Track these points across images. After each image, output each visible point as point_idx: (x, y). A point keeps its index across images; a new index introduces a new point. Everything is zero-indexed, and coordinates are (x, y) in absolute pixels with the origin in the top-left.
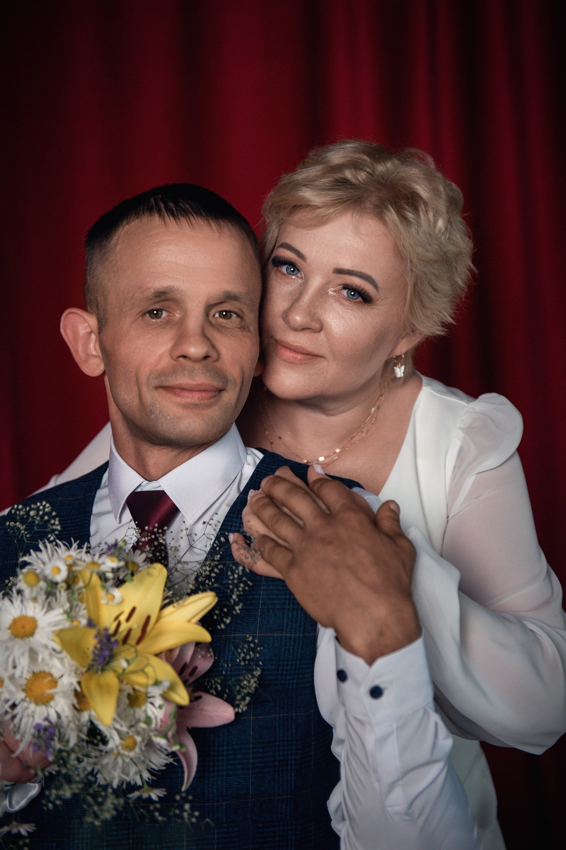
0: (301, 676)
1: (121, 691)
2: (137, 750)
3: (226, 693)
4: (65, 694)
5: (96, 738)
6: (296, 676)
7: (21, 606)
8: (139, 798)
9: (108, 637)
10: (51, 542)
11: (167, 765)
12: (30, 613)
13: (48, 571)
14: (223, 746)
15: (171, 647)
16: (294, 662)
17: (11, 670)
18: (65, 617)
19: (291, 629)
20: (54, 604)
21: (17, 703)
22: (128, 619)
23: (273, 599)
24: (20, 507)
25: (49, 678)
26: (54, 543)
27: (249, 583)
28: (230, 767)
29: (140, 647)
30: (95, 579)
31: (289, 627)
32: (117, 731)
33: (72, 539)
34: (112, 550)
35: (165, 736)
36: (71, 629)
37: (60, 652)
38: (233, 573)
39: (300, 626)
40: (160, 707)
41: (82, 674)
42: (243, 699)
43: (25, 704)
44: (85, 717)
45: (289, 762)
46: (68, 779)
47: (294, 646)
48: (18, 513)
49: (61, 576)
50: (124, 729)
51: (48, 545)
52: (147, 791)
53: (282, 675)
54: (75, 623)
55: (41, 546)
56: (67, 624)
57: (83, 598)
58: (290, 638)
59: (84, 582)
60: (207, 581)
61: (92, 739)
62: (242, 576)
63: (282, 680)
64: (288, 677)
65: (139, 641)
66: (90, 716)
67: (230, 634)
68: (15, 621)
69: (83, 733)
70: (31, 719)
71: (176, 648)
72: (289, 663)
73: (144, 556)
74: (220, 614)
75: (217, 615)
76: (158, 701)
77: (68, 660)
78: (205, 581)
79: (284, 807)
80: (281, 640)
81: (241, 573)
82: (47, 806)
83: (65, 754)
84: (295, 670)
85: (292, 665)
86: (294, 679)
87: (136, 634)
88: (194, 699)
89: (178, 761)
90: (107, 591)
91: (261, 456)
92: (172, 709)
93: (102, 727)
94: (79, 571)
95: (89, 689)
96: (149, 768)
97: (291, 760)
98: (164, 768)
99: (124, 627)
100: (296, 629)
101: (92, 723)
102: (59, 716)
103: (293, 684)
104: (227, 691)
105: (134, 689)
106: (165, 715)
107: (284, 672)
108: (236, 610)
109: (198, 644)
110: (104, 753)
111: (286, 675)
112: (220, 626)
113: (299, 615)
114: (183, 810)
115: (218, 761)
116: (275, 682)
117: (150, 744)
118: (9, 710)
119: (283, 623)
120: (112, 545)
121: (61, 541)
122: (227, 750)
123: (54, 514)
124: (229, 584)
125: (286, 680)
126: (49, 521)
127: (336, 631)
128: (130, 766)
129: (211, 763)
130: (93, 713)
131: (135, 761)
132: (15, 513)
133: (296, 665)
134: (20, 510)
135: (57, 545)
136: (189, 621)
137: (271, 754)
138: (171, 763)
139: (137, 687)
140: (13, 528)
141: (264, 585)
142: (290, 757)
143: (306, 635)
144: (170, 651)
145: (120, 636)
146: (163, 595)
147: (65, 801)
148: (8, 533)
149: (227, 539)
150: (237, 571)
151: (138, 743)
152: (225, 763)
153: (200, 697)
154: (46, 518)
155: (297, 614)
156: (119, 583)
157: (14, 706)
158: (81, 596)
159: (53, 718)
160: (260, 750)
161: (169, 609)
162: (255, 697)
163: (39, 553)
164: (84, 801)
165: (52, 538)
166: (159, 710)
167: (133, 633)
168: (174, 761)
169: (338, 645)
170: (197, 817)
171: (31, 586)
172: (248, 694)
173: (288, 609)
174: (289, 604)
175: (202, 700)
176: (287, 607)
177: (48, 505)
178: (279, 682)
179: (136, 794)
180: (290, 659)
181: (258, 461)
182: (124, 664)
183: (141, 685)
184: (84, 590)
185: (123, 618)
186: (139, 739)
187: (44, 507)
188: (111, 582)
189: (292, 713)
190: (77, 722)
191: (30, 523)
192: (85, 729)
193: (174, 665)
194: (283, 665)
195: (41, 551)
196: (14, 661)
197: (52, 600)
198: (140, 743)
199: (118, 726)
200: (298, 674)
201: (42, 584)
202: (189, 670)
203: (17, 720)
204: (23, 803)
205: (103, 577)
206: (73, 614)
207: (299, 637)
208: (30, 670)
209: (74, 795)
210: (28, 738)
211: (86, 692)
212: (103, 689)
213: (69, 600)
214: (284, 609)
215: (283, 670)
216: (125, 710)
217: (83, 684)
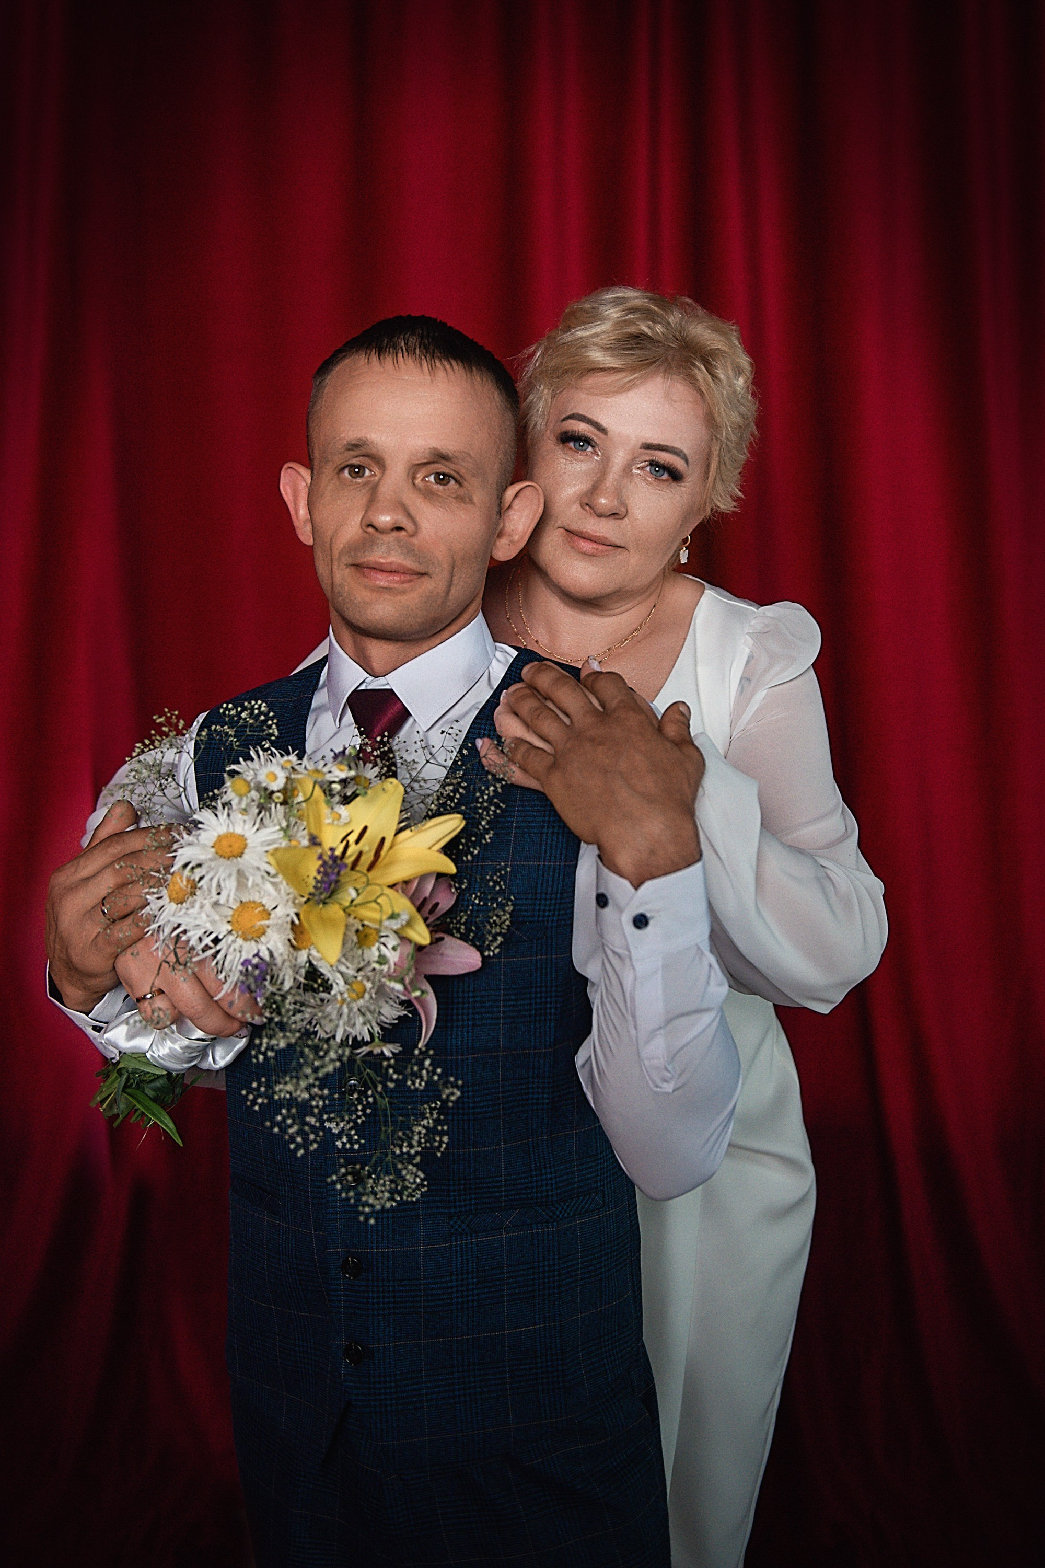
0: (562, 912)
1: (347, 926)
2: (367, 996)
3: (472, 931)
4: (280, 928)
5: (316, 982)
6: (557, 913)
7: (227, 821)
8: (370, 1053)
9: (334, 858)
10: (265, 750)
11: (399, 1018)
12: (239, 830)
13: (262, 777)
14: (469, 992)
15: (406, 879)
16: (554, 896)
17: (215, 897)
18: (282, 834)
19: (550, 856)
20: (267, 821)
21: (220, 937)
22: (357, 842)
23: (529, 822)
24: (230, 706)
25: (261, 909)
26: (269, 752)
27: (501, 805)
28: (477, 1016)
29: (370, 875)
30: (318, 792)
31: (548, 854)
32: (342, 974)
33: (290, 748)
34: (340, 759)
35: (402, 981)
36: (288, 848)
37: (275, 876)
38: (482, 793)
39: (561, 854)
40: (394, 949)
41: (300, 905)
42: (495, 939)
43: (231, 938)
44: (303, 956)
45: (548, 1011)
46: (282, 1026)
47: (553, 876)
48: (227, 712)
49: (278, 784)
50: (351, 972)
51: (261, 752)
52: (379, 1046)
53: (539, 910)
54: (294, 843)
55: (252, 753)
56: (284, 844)
57: (303, 816)
58: (549, 867)
59: (304, 794)
60: (449, 802)
61: (311, 983)
62: (493, 797)
63: (539, 916)
64: (547, 914)
65: (370, 868)
66: (309, 955)
67: (478, 862)
68: (220, 838)
69: (301, 976)
70: (238, 955)
71: (415, 878)
72: (548, 896)
73: (377, 769)
74: (466, 843)
75: (462, 844)
76: (392, 941)
77: (284, 886)
78: (446, 802)
79: (542, 1062)
80: (538, 869)
81: (491, 794)
82: (257, 1058)
83: (278, 998)
84: (555, 904)
85: (551, 899)
86: (554, 915)
87: (367, 859)
88: (435, 941)
89: (415, 1012)
90: (332, 808)
91: (515, 653)
92: (410, 949)
93: (324, 969)
94: (299, 781)
95: (309, 922)
96: (379, 1021)
97: (550, 1008)
98: (396, 1022)
99: (353, 850)
100: (556, 857)
101: (311, 964)
102: (271, 955)
103: (552, 921)
104: (473, 928)
105: (363, 925)
106: (401, 958)
107: (542, 908)
108: (485, 839)
109: (440, 876)
110: (326, 1001)
111: (544, 911)
112: (467, 857)
113: (560, 840)
114: (422, 1067)
115: (463, 1009)
116: (531, 919)
117: (381, 991)
118: (211, 945)
119: (541, 850)
120: (339, 753)
121: (277, 749)
122: (474, 997)
123: (271, 714)
124: (476, 808)
125: (544, 916)
126: (265, 721)
127: (600, 848)
128: (357, 1015)
129: (455, 1011)
130: (314, 952)
131: (363, 1010)
132: (224, 713)
133: (556, 899)
134: (229, 710)
135: (272, 754)
136: (430, 848)
137: (527, 1002)
138: (405, 1015)
139: (366, 923)
140: (219, 733)
141: (519, 806)
142: (548, 1006)
143: (568, 863)
144: (407, 882)
145: (349, 860)
146: (400, 818)
147: (279, 1052)
148: (214, 739)
149: (474, 744)
150: (487, 792)
151: (368, 989)
152: (471, 1011)
153: (442, 939)
154: (262, 718)
155: (558, 838)
156: (346, 800)
157: (216, 941)
158: (300, 812)
159: (265, 954)
160: (513, 997)
161: (407, 833)
162: (508, 937)
163: (249, 763)
164: (302, 1054)
165: (267, 746)
166: (393, 952)
167: (363, 858)
168: (409, 1012)
169: (600, 864)
170: (439, 1075)
171: (241, 797)
172: (500, 934)
173: (547, 833)
174: (548, 828)
175: (444, 942)
176: (545, 830)
177: (264, 704)
178: (536, 918)
179: (365, 1050)
180: (549, 892)
181: (511, 660)
182: (353, 894)
183: (371, 920)
184: (304, 805)
185: (352, 838)
186: (369, 985)
187: (260, 706)
188: (337, 798)
189: (552, 955)
190: (293, 961)
191: (240, 727)
192: (303, 971)
193: (412, 899)
194: (540, 899)
195: (252, 760)
196: (219, 886)
197: (265, 815)
198: (370, 989)
199: (343, 969)
200: (559, 910)
201: (254, 794)
202: (429, 907)
203: (220, 956)
204: (229, 1058)
205: (328, 792)
206: (290, 833)
207: (560, 865)
208: (238, 900)
209: (289, 1046)
210: (235, 977)
211: (305, 924)
212: (327, 923)
213: (286, 816)
214: (542, 833)
215: (540, 905)
216: (352, 949)
217: (302, 916)
